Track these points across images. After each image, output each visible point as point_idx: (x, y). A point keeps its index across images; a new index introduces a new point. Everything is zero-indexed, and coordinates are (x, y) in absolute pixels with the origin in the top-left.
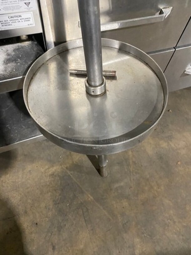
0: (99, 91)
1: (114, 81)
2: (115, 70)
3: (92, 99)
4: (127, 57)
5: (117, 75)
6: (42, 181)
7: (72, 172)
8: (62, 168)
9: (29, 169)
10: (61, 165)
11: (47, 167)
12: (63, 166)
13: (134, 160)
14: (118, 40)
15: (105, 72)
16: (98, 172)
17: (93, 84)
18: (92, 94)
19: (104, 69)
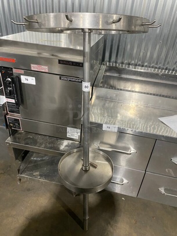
2: (97, 165)
5: (97, 167)
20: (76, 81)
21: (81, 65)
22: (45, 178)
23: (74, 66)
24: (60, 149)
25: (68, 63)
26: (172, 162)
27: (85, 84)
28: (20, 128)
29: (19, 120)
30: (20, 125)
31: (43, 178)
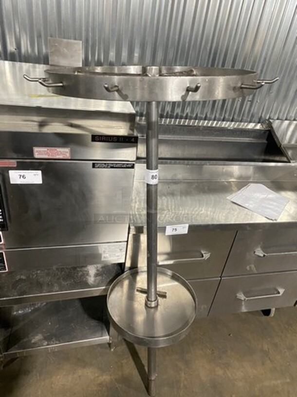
0: (153, 304)
1: (165, 299)
2: (166, 291)
3: (149, 309)
4: (176, 283)
5: (167, 295)
6: (90, 389)
7: (120, 385)
8: (111, 379)
9: (80, 374)
10: (111, 376)
11: (96, 375)
12: (112, 377)
13: (186, 383)
14: (171, 270)
15: (159, 292)
16: (146, 390)
17: (150, 299)
18: (149, 306)
19: (158, 290)
20: (123, 166)
21: (133, 140)
22: (56, 340)
23: (121, 142)
24: (90, 284)
25: (110, 139)
26: (255, 255)
27: (152, 172)
28: (5, 268)
29: (2, 253)
30: (4, 263)
31: (53, 342)
